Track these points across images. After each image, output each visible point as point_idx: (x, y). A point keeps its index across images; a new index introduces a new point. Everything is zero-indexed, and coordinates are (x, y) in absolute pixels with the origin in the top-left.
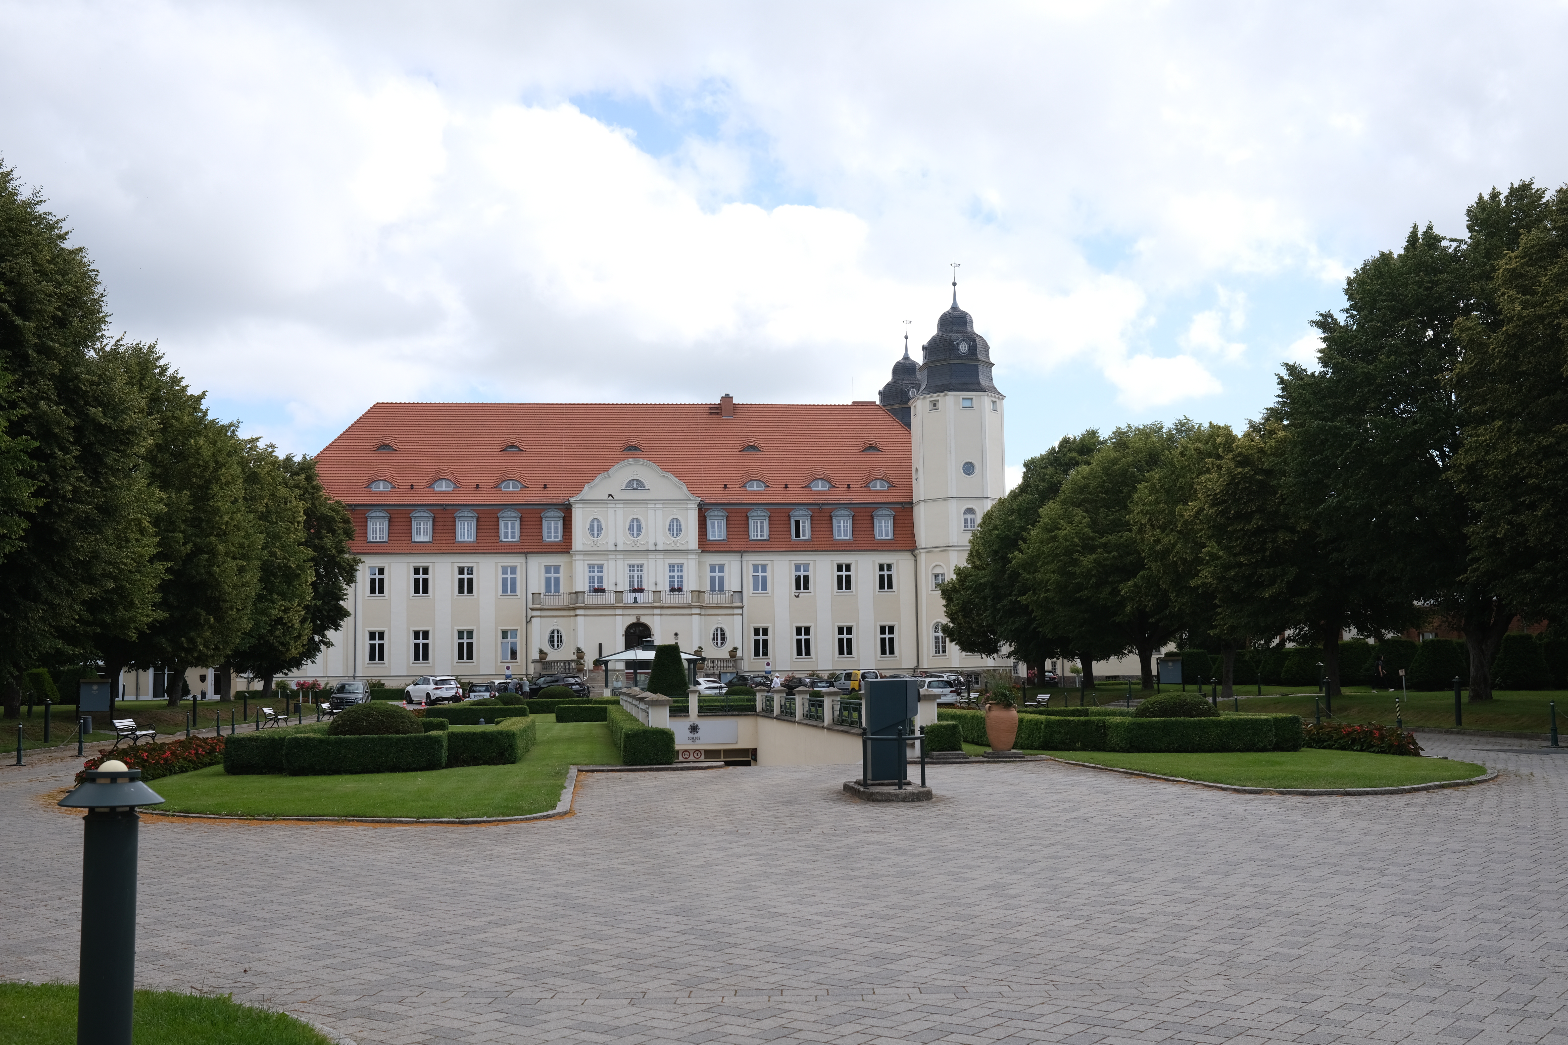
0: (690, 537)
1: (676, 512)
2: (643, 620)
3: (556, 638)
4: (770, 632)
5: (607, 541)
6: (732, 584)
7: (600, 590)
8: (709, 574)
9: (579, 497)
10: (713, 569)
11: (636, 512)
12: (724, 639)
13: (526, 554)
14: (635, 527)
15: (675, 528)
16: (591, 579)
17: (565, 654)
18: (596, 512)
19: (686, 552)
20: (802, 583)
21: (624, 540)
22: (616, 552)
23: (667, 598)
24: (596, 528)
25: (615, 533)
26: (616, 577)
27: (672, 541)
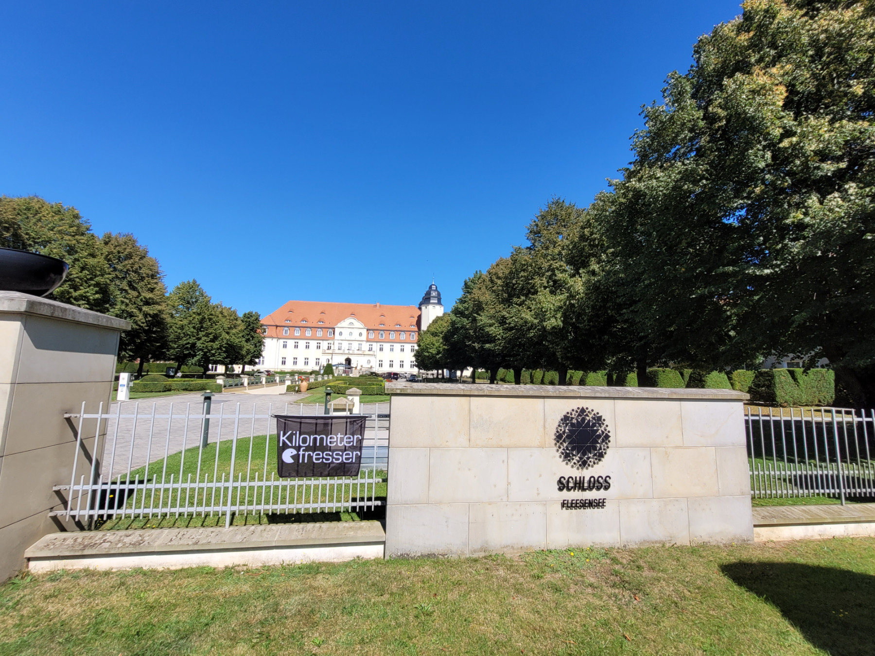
0: (364, 337)
1: (361, 331)
2: (350, 357)
4: (382, 361)
5: (343, 337)
6: (374, 350)
7: (340, 349)
9: (337, 326)
10: (369, 345)
11: (351, 330)
12: (370, 363)
13: (323, 340)
14: (351, 334)
15: (361, 335)
16: (339, 346)
18: (341, 330)
19: (363, 341)
20: (392, 350)
21: (348, 337)
22: (345, 340)
23: (357, 352)
24: (341, 334)
25: (346, 335)
26: (345, 345)
27: (359, 338)
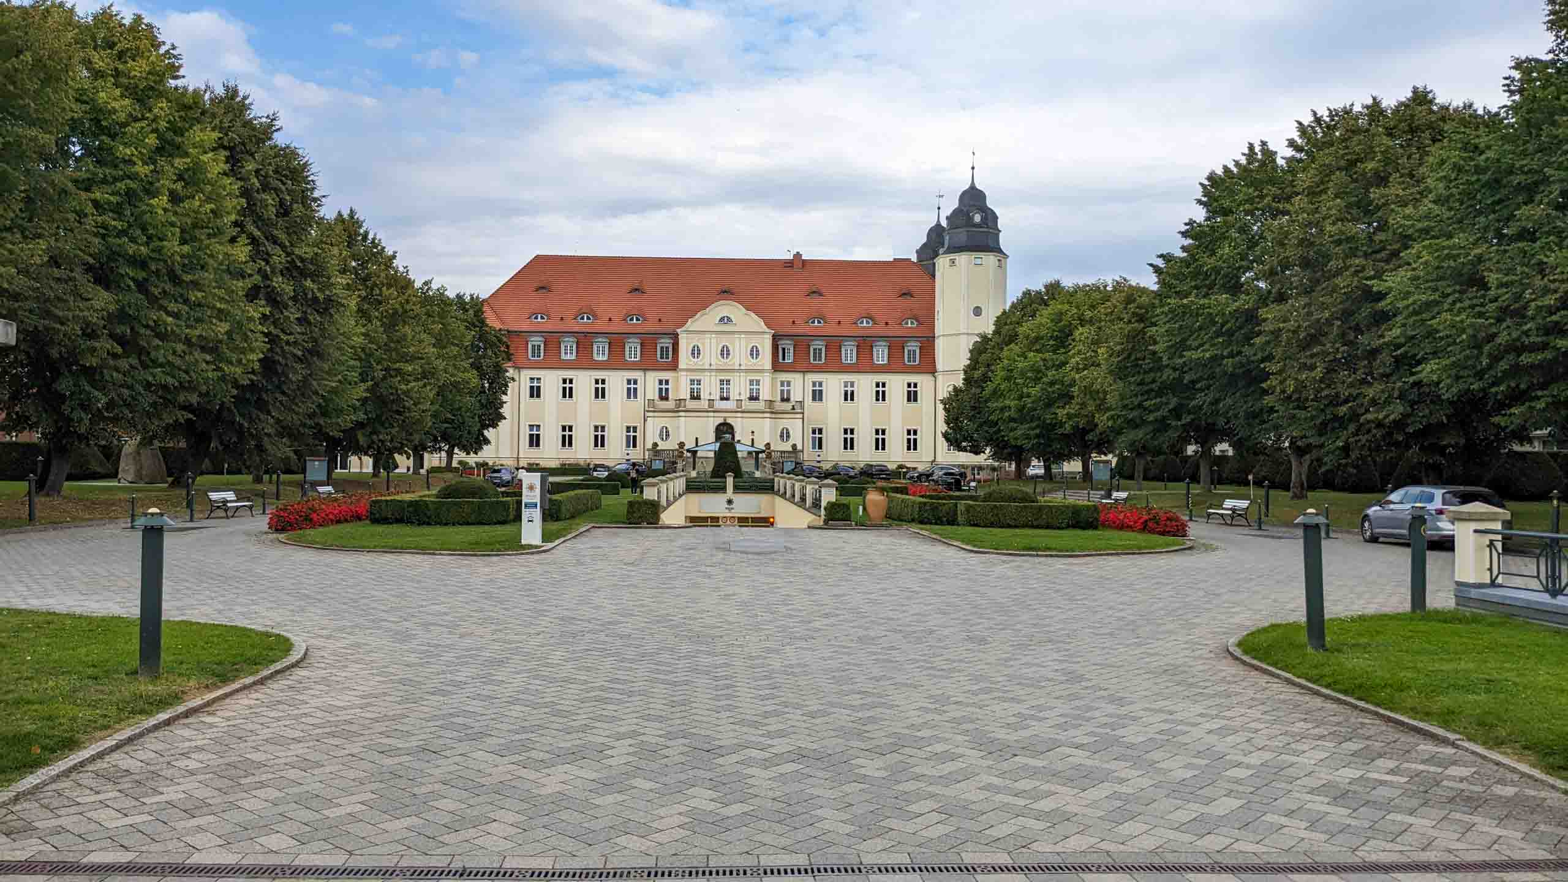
0: (766, 360)
1: (755, 341)
2: (729, 421)
3: (665, 434)
4: (824, 431)
5: (704, 361)
6: (796, 396)
7: (698, 398)
8: (779, 388)
9: (684, 329)
10: (782, 384)
11: (725, 341)
12: (788, 436)
13: (645, 370)
14: (725, 352)
15: (754, 352)
16: (692, 390)
17: (670, 445)
18: (695, 340)
19: (761, 371)
20: (849, 396)
21: (717, 361)
22: (710, 370)
23: (748, 405)
24: (696, 352)
25: (710, 356)
26: (710, 388)
27: (752, 363)
